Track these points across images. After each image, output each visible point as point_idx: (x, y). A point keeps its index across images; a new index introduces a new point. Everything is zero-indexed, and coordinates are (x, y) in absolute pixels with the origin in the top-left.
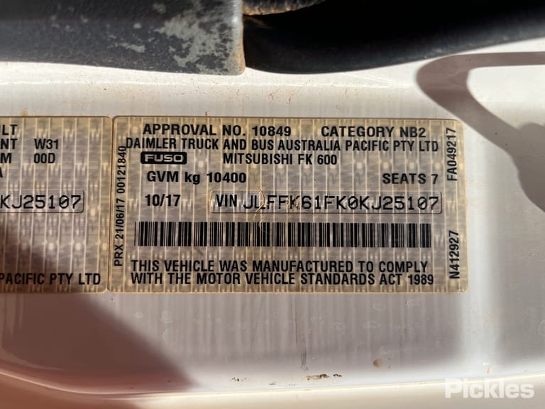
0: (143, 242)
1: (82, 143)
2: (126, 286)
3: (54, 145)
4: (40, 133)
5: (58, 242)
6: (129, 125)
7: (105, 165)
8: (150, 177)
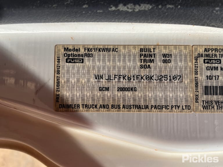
0: (206, 94)
1: (181, 55)
2: (201, 110)
3: (170, 56)
4: (164, 52)
5: (173, 93)
6: (199, 49)
7: (190, 64)
8: (208, 69)
